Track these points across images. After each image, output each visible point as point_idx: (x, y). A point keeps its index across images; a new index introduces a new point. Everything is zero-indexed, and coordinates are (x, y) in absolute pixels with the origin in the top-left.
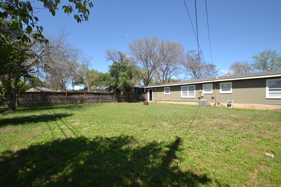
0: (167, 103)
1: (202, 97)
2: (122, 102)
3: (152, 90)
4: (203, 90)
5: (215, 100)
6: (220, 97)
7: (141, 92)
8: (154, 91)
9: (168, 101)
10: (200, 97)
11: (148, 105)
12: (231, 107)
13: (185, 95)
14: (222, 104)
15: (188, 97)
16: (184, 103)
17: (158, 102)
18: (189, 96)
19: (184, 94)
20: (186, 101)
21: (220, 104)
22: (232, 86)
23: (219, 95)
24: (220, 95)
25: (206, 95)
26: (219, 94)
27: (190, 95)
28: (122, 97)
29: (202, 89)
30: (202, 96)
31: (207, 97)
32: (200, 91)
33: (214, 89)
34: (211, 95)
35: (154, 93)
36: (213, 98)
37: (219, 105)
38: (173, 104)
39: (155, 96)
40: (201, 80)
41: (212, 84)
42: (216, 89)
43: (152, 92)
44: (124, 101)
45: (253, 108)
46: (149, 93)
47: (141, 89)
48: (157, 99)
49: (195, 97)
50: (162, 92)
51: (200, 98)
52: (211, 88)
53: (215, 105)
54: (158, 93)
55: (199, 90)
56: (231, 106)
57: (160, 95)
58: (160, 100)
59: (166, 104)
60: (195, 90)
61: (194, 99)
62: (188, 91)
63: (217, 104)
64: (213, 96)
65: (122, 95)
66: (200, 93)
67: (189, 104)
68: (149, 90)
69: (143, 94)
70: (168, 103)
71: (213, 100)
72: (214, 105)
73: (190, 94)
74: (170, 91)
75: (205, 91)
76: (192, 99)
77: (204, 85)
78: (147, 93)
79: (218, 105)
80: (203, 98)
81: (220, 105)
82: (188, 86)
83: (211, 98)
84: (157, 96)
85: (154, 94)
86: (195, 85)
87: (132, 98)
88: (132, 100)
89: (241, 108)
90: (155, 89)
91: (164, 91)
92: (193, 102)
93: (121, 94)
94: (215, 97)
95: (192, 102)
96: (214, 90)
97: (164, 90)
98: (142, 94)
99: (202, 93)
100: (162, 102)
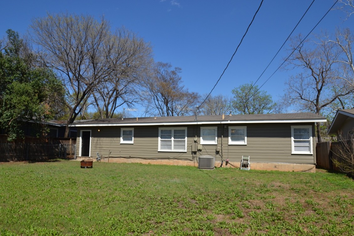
0: (127, 162)
1: (200, 150)
2: (9, 161)
3: (90, 132)
4: (201, 138)
5: (222, 157)
6: (230, 151)
7: (57, 137)
8: (94, 136)
9: (130, 157)
10: (196, 151)
11: (92, 169)
12: (249, 168)
13: (166, 146)
14: (232, 163)
15: (173, 150)
16: (165, 162)
17: (106, 160)
18: (175, 148)
19: (165, 143)
20: (169, 158)
21: (229, 163)
22: (247, 133)
23: (227, 148)
24: (230, 148)
25: (206, 147)
26: (227, 145)
27: (177, 146)
28: (11, 146)
29: (199, 136)
30: (199, 148)
31: (208, 151)
32: (196, 139)
33: (219, 136)
34: (215, 148)
35: (96, 139)
36: (217, 152)
37: (228, 166)
38: (141, 164)
39: (98, 146)
40: (198, 119)
41: (216, 128)
42: (223, 137)
43: (91, 138)
44: (16, 157)
45: (276, 169)
46: (80, 140)
47: (57, 129)
48: (102, 153)
49: (186, 151)
50: (115, 139)
51: (195, 153)
52: (215, 135)
53: (221, 166)
54: (105, 141)
55: (194, 137)
56: (247, 166)
57: (109, 144)
58: (110, 156)
59: (124, 164)
60: (186, 138)
61: (184, 155)
62: (173, 139)
63: (224, 163)
64: (219, 148)
65: (10, 142)
66: (196, 143)
67: (176, 164)
68: (81, 131)
69: (64, 141)
70: (130, 162)
71: (218, 156)
72: (221, 164)
73: (177, 144)
74: (133, 138)
75: (204, 139)
76: (181, 155)
77: (202, 128)
78: (78, 138)
79: (226, 164)
80: (201, 153)
81: (230, 165)
82: (173, 129)
83: (215, 153)
84: (103, 146)
85: (95, 141)
86: (187, 128)
87: (35, 150)
88: (36, 154)
89: (261, 170)
90: (99, 130)
91: (120, 137)
92: (183, 161)
93: (9, 139)
94: (220, 151)
95: (180, 160)
96: (220, 139)
97: (120, 134)
98: (61, 141)
99: (198, 143)
100: (115, 160)
